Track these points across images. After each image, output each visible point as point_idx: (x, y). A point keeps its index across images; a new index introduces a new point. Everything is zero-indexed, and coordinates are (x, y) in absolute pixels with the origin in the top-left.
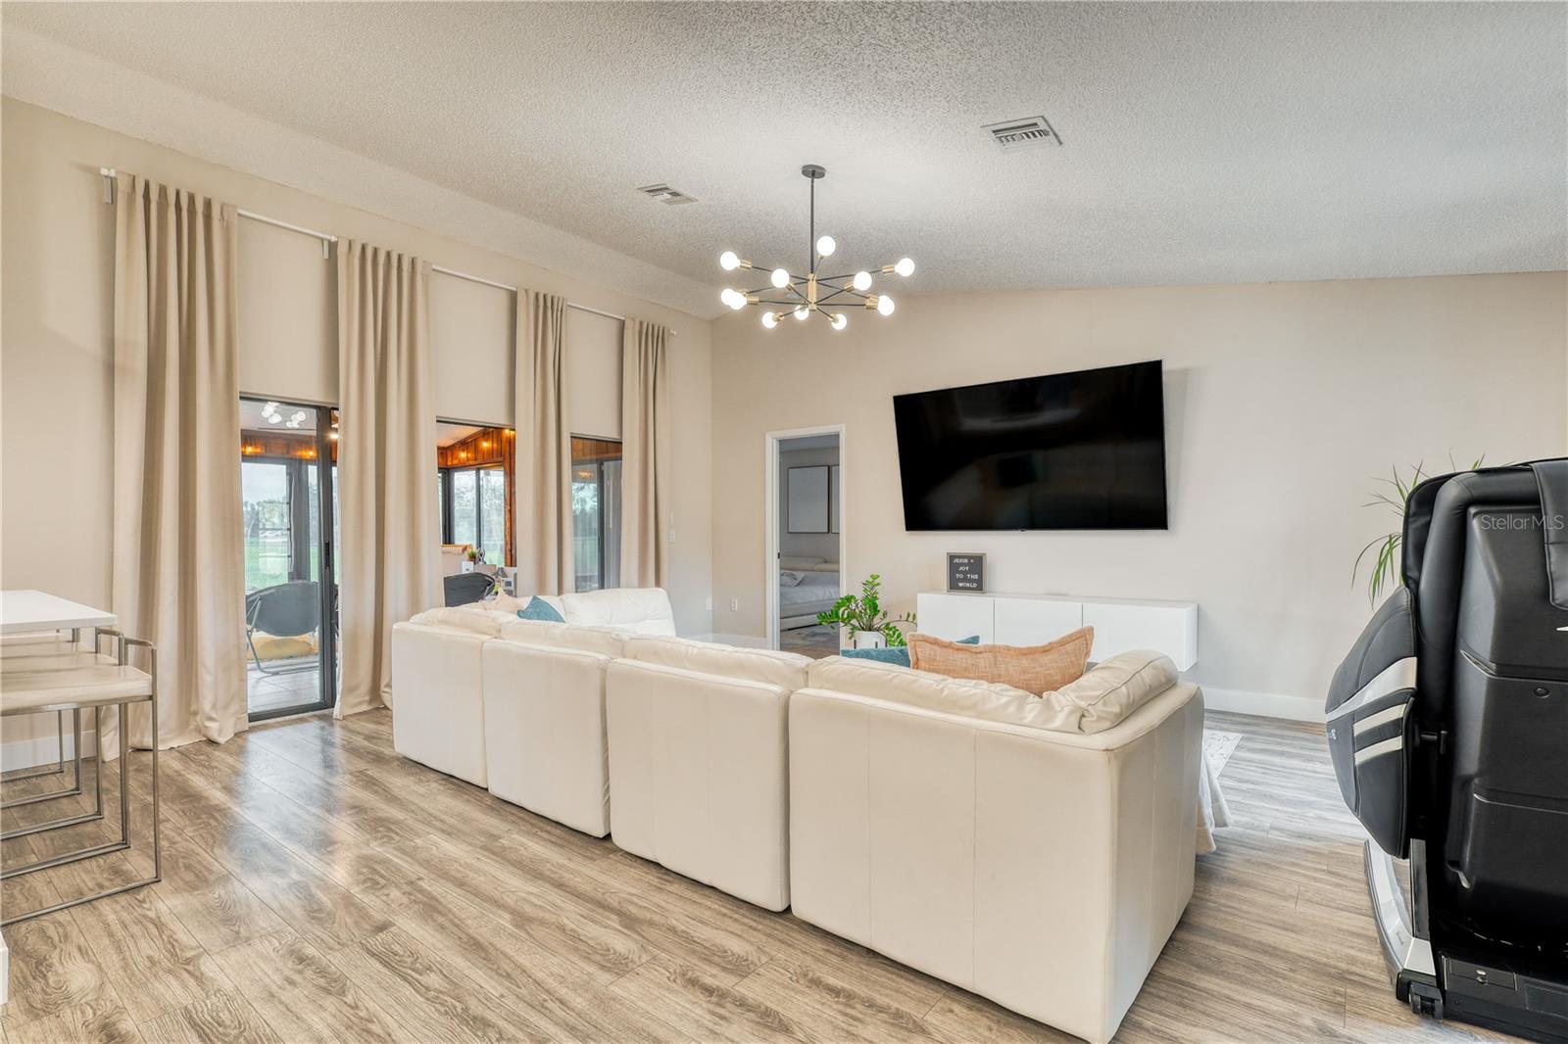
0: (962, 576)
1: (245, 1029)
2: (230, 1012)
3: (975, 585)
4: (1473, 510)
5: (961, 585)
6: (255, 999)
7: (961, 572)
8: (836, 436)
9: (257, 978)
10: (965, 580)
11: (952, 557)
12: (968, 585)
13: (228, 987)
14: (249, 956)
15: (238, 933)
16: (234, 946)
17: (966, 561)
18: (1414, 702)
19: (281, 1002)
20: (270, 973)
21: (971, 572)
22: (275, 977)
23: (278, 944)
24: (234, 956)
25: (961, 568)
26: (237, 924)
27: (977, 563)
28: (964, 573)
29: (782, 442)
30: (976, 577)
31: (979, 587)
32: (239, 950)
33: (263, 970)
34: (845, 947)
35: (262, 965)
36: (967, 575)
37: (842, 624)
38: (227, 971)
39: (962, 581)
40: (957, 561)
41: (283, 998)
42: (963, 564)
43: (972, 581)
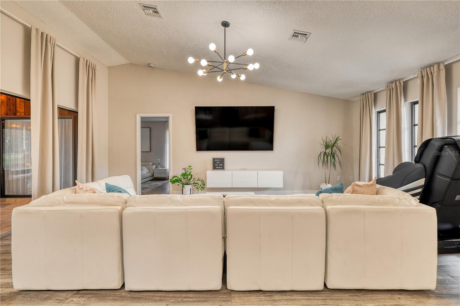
0: (217, 165)
3: (221, 168)
4: (446, 146)
5: (217, 168)
8: (168, 118)
10: (218, 166)
11: (214, 159)
12: (219, 168)
17: (219, 160)
18: (424, 188)
21: (220, 163)
25: (217, 163)
27: (222, 161)
28: (218, 164)
29: (142, 118)
30: (222, 165)
31: (223, 168)
34: (352, 292)
36: (218, 165)
37: (170, 183)
39: (217, 166)
40: (216, 160)
42: (218, 161)
43: (220, 166)
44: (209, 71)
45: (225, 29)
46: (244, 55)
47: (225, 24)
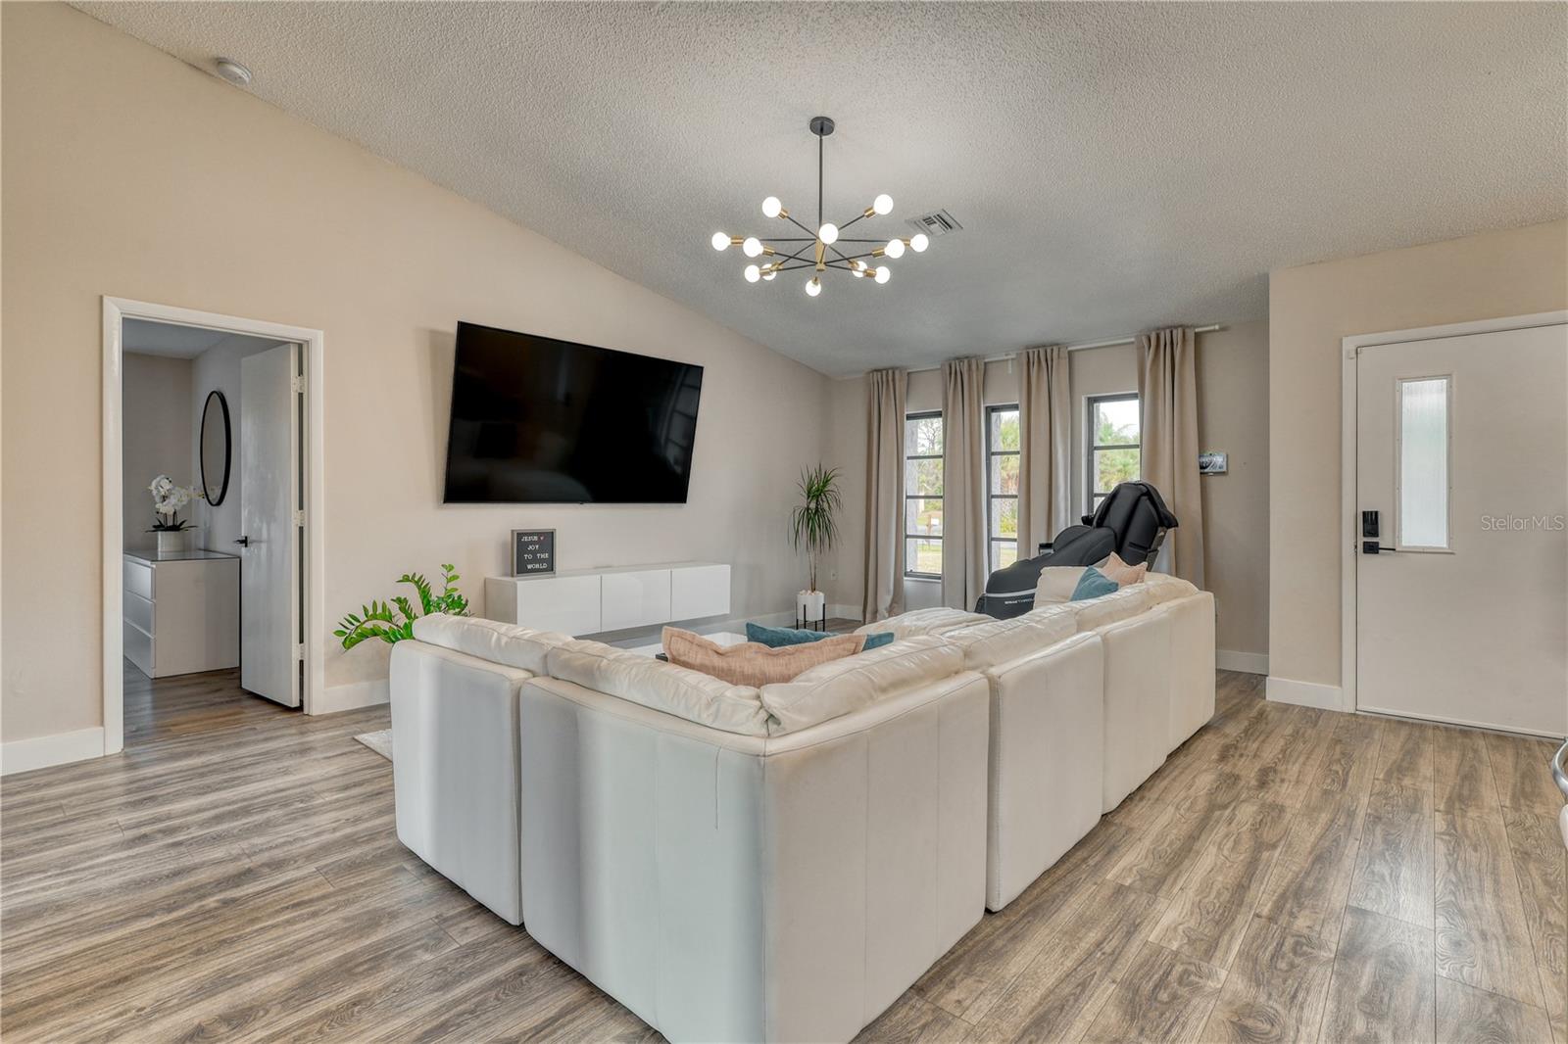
0: (530, 557)
1: (1549, 935)
2: (1554, 952)
3: (545, 566)
5: (529, 567)
6: (1525, 945)
7: (530, 552)
9: (1511, 958)
10: (535, 560)
11: (519, 535)
12: (537, 566)
13: (1544, 970)
14: (1503, 980)
15: (1498, 1011)
16: (1511, 999)
17: (536, 538)
19: (1505, 930)
20: (1495, 953)
21: (541, 550)
22: (1495, 947)
23: (1466, 968)
24: (1520, 991)
25: (530, 548)
26: (1490, 1020)
27: (547, 539)
28: (534, 553)
30: (547, 556)
31: (549, 568)
32: (1510, 992)
33: (1501, 960)
35: (1498, 963)
36: (534, 555)
38: (1535, 983)
39: (531, 562)
40: (525, 539)
41: (1501, 931)
42: (532, 543)
43: (541, 561)
44: (781, 267)
45: (821, 140)
46: (868, 216)
47: (822, 126)
